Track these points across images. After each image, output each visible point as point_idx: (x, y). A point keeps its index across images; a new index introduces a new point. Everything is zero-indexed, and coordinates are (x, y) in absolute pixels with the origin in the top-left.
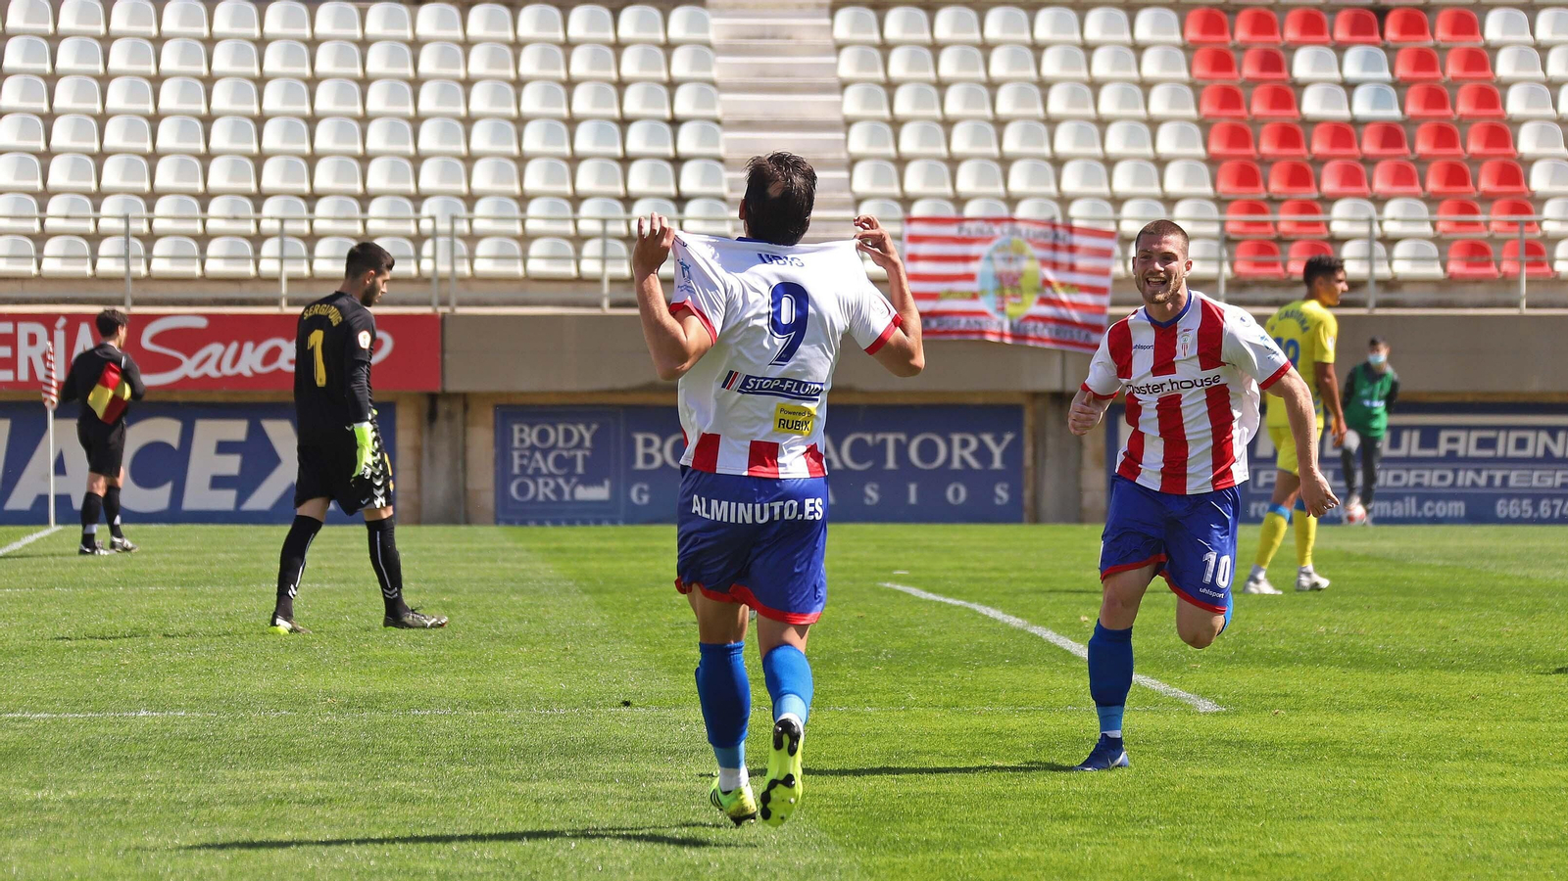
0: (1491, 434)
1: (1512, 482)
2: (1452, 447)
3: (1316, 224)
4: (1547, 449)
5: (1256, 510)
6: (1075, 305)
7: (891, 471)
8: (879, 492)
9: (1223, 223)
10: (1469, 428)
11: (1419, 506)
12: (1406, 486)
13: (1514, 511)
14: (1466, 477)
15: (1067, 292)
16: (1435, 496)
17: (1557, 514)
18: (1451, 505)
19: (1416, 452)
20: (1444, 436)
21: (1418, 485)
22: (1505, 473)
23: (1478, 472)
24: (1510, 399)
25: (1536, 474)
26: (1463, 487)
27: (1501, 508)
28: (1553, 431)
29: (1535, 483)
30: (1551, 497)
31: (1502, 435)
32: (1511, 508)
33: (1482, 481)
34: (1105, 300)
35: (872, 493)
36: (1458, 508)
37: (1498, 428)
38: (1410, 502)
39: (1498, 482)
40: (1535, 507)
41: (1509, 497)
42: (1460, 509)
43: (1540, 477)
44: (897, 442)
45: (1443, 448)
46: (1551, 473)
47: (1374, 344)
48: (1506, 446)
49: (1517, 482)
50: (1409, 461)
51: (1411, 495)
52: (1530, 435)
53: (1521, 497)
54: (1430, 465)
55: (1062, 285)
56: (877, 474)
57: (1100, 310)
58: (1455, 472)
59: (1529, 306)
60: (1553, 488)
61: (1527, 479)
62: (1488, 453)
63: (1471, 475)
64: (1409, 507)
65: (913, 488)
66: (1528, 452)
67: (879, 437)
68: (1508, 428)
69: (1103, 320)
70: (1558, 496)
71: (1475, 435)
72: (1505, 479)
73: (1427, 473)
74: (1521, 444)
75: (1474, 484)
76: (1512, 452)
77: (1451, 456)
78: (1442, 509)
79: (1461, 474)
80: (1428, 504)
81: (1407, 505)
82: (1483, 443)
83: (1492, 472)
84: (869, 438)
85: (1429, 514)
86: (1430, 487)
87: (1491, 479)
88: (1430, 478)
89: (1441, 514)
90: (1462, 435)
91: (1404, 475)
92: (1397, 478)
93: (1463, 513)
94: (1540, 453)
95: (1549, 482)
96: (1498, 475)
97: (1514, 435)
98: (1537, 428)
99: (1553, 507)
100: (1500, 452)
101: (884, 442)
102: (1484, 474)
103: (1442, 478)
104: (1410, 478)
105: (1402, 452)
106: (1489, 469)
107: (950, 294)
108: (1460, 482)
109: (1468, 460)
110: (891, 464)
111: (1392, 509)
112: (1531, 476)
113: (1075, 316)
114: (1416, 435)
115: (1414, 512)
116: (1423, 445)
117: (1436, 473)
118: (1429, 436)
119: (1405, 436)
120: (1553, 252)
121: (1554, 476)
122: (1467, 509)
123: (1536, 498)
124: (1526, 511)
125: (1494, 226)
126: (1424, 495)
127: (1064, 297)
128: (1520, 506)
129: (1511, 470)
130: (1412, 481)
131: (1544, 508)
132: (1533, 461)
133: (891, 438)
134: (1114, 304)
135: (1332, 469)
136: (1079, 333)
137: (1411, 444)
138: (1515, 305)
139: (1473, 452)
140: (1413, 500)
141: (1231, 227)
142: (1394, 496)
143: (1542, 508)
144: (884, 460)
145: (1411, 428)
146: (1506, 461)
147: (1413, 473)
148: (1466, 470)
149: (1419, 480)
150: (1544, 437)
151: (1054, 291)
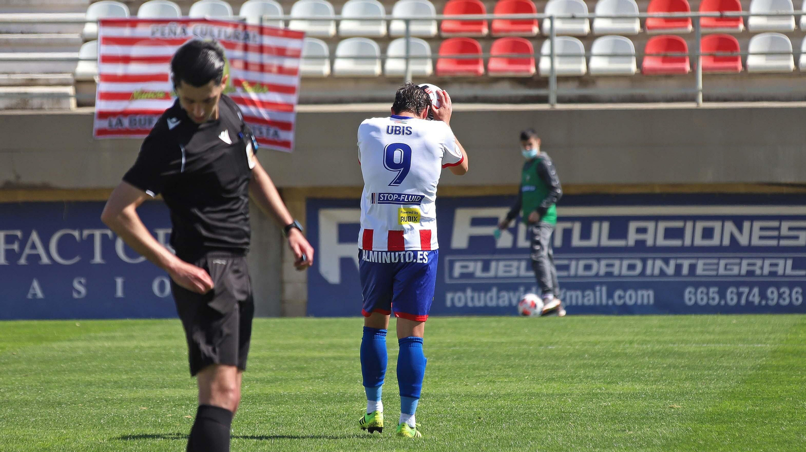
0: (678, 224)
1: (699, 271)
2: (641, 237)
3: (530, 22)
4: (733, 238)
5: (452, 300)
6: (264, 104)
7: (99, 265)
8: (86, 286)
9: (440, 23)
10: (657, 219)
11: (610, 295)
12: (597, 275)
13: (702, 299)
14: (655, 266)
15: (257, 92)
16: (625, 285)
17: (743, 301)
18: (640, 293)
19: (606, 242)
20: (633, 226)
21: (609, 274)
22: (693, 261)
23: (666, 261)
24: (696, 190)
25: (722, 263)
26: (652, 276)
27: (689, 296)
28: (738, 221)
29: (722, 271)
30: (738, 284)
31: (689, 225)
32: (699, 296)
33: (670, 270)
34: (293, 99)
35: (80, 287)
36: (647, 296)
37: (685, 218)
38: (601, 291)
39: (685, 270)
40: (722, 295)
41: (697, 285)
42: (648, 296)
43: (726, 265)
44: (104, 237)
45: (632, 237)
46: (738, 261)
47: (525, 138)
48: (693, 235)
49: (704, 270)
50: (599, 251)
51: (601, 284)
52: (717, 225)
53: (708, 285)
54: (619, 255)
55: (252, 84)
56: (85, 269)
57: (289, 108)
58: (644, 261)
59: (705, 100)
60: (739, 275)
61: (715, 267)
62: (676, 243)
63: (659, 263)
64: (600, 296)
65: (119, 282)
66: (715, 241)
67: (86, 233)
68: (695, 218)
69: (291, 118)
70: (744, 284)
71: (662, 225)
72: (693, 268)
73: (617, 263)
74: (708, 233)
75: (662, 273)
76: (699, 242)
77: (640, 246)
78: (632, 297)
79: (650, 263)
80: (618, 293)
81: (598, 294)
82: (670, 233)
83: (679, 261)
84: (76, 234)
85: (619, 302)
86: (620, 276)
87: (679, 268)
88: (620, 267)
89: (630, 303)
90: (650, 225)
91: (595, 264)
92: (588, 267)
93: (652, 301)
94: (726, 242)
95: (736, 270)
96: (686, 264)
97: (700, 225)
98: (723, 218)
99: (739, 295)
100: (688, 242)
101: (91, 237)
102: (672, 263)
103: (632, 267)
104: (599, 267)
105: (593, 242)
106: (676, 258)
107: (143, 94)
108: (649, 271)
109: (655, 249)
110: (98, 259)
111: (583, 297)
112: (718, 264)
113: (264, 113)
114: (606, 226)
115: (604, 301)
116: (611, 236)
117: (626, 263)
118: (618, 227)
119: (595, 226)
120: (746, 47)
121: (740, 264)
122: (656, 297)
123: (722, 286)
124: (713, 299)
125: (703, 21)
126: (614, 284)
127: (253, 96)
128: (707, 294)
129: (698, 258)
130: (603, 271)
131: (731, 297)
132: (719, 249)
133: (98, 234)
134: (301, 102)
135: (525, 259)
136: (268, 130)
137: (600, 235)
138: (693, 99)
139: (661, 242)
140: (604, 289)
141: (446, 25)
142: (585, 286)
143: (729, 296)
144: (92, 256)
145: (601, 219)
146: (693, 250)
147: (603, 263)
148: (654, 259)
149: (609, 270)
150: (730, 226)
151: (244, 90)
